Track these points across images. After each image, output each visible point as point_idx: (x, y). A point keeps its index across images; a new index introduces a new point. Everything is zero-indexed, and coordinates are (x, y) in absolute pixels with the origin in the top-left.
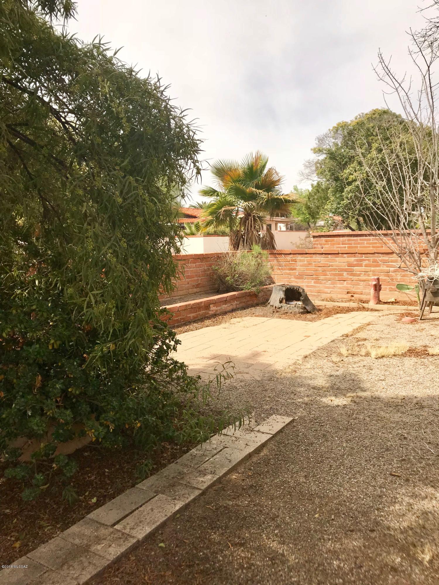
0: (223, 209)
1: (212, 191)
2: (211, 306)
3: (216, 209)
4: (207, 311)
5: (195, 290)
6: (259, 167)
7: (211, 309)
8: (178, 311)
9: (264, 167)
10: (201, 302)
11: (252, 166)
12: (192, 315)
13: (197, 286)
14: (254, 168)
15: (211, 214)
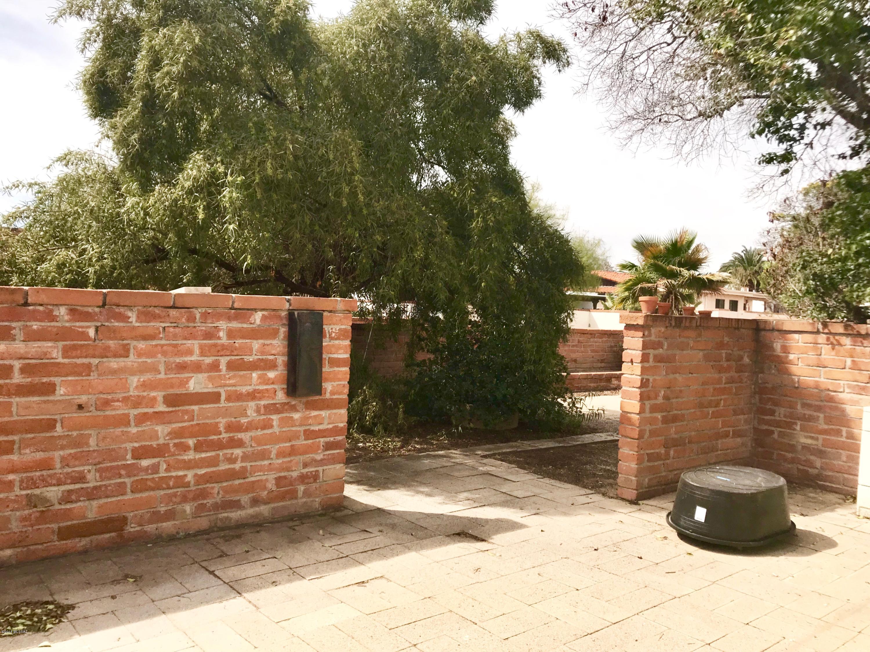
0: (639, 286)
1: (630, 266)
2: (613, 379)
3: (632, 285)
4: (609, 384)
5: (599, 365)
6: (684, 243)
7: (613, 382)
8: (579, 378)
9: (690, 243)
10: (603, 375)
11: (676, 242)
12: (592, 385)
13: (602, 361)
14: (679, 244)
15: (627, 289)
